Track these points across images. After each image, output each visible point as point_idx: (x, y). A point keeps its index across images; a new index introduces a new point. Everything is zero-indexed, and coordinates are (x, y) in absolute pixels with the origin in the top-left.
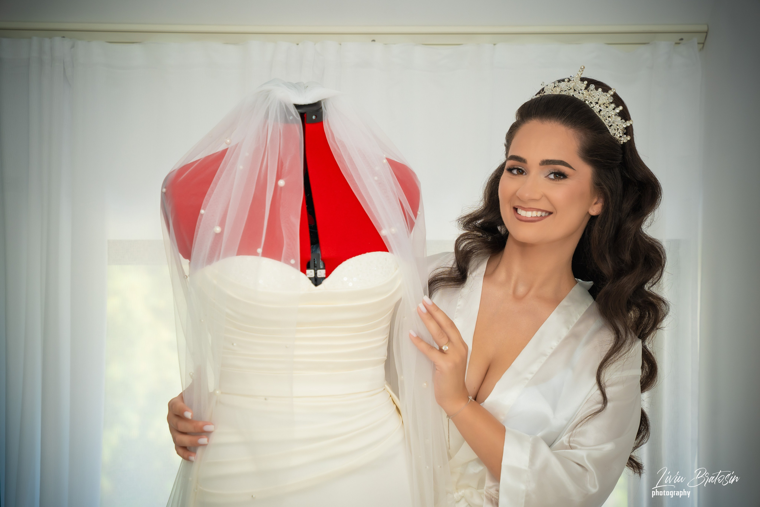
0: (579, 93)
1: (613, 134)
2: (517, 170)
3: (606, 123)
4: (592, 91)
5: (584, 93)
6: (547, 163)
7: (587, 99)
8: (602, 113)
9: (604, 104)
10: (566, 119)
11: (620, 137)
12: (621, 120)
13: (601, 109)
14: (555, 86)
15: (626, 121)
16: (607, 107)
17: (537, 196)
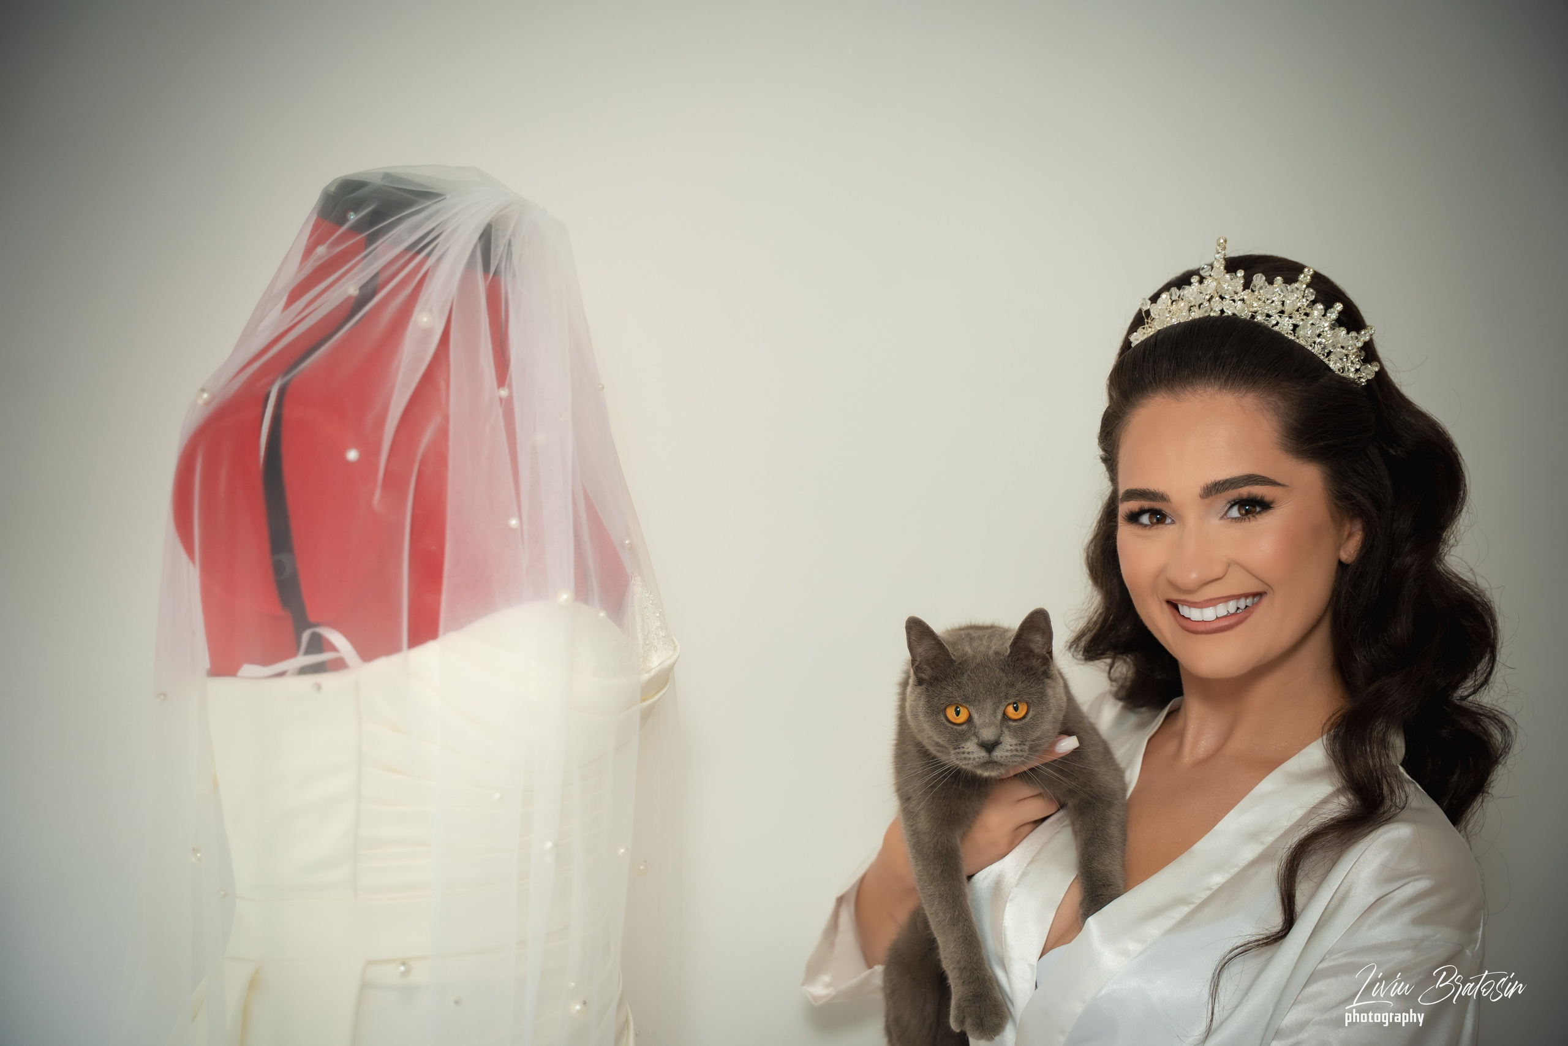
0: (1234, 301)
1: (1339, 370)
2: (1150, 515)
3: (1316, 350)
4: (1261, 288)
5: (1245, 297)
6: (1217, 489)
7: (1256, 309)
8: (1300, 332)
9: (1298, 311)
10: (1229, 376)
11: (1357, 370)
12: (1348, 333)
13: (1294, 322)
14: (1173, 298)
15: (1358, 332)
16: (1307, 314)
17: (1217, 571)
